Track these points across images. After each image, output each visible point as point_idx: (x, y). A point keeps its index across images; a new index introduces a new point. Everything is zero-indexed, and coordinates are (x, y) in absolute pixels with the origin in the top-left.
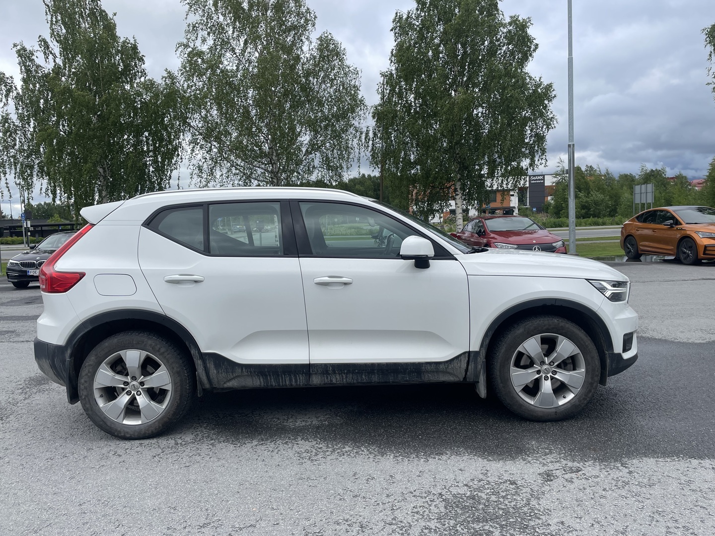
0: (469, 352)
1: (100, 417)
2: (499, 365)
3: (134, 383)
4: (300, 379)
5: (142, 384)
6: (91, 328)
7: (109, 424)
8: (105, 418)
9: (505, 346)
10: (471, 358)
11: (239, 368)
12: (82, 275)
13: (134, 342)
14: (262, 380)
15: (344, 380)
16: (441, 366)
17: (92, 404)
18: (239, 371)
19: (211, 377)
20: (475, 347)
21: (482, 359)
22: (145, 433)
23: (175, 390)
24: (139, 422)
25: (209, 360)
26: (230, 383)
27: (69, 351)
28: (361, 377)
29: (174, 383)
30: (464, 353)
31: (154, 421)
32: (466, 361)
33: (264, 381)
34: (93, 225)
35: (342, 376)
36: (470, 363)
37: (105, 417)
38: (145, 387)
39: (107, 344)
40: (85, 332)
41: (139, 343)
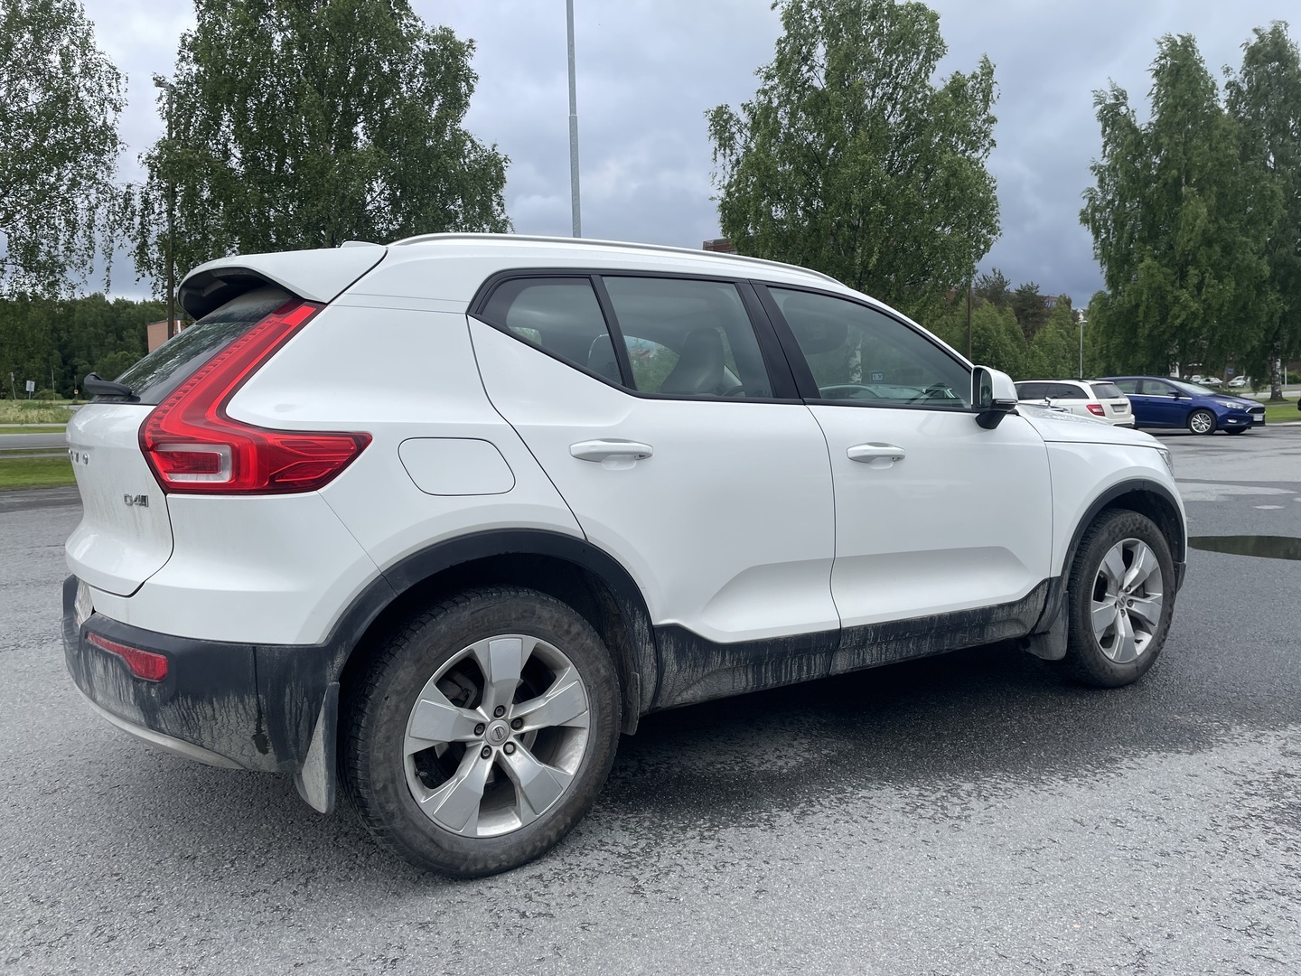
0: (1051, 578)
1: (423, 832)
2: (1081, 598)
3: (498, 723)
4: (815, 664)
5: (517, 723)
6: (410, 585)
7: (446, 845)
8: (434, 831)
9: (1088, 563)
10: (1052, 591)
11: (718, 654)
12: (360, 442)
13: (514, 616)
14: (750, 676)
15: (883, 656)
16: (1016, 610)
17: (402, 799)
18: (717, 659)
19: (664, 682)
20: (1056, 571)
21: (1063, 590)
22: (535, 849)
23: (599, 727)
24: (515, 824)
25: (667, 642)
26: (690, 692)
27: (340, 660)
28: (908, 647)
29: (597, 708)
30: (1043, 582)
31: (553, 813)
32: (1044, 598)
33: (753, 677)
34: (320, 306)
35: (881, 648)
36: (1050, 600)
37: (436, 829)
38: (526, 728)
39: (443, 628)
40: (391, 599)
41: (524, 617)
